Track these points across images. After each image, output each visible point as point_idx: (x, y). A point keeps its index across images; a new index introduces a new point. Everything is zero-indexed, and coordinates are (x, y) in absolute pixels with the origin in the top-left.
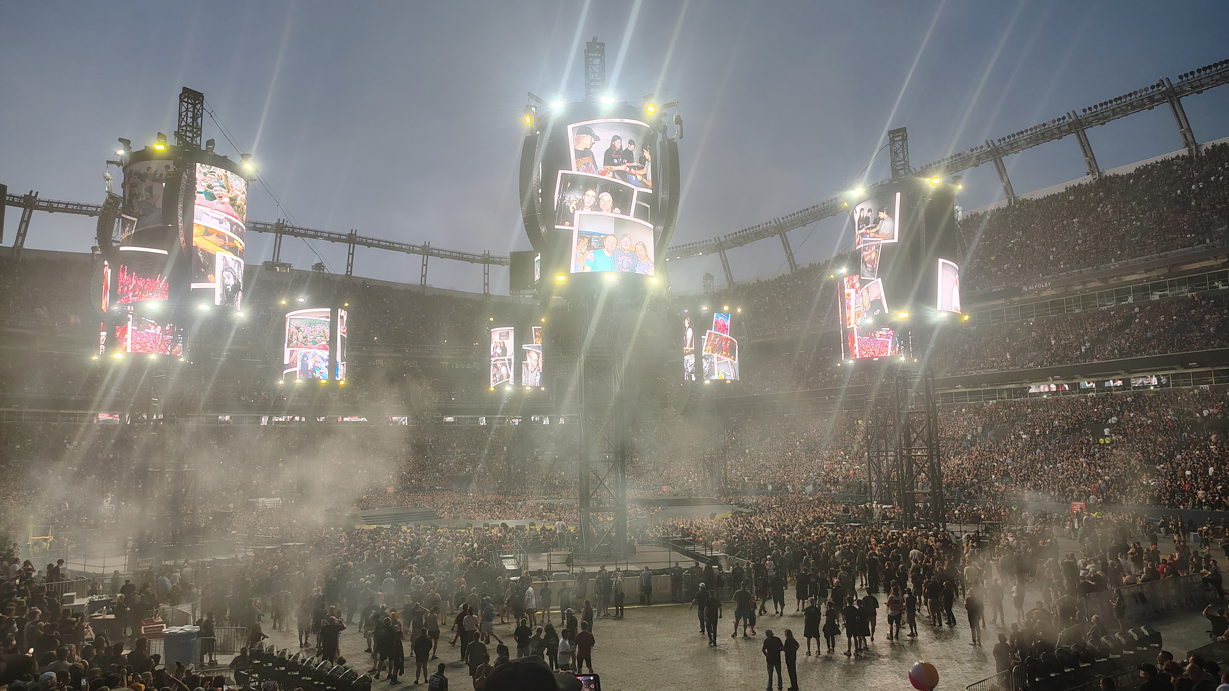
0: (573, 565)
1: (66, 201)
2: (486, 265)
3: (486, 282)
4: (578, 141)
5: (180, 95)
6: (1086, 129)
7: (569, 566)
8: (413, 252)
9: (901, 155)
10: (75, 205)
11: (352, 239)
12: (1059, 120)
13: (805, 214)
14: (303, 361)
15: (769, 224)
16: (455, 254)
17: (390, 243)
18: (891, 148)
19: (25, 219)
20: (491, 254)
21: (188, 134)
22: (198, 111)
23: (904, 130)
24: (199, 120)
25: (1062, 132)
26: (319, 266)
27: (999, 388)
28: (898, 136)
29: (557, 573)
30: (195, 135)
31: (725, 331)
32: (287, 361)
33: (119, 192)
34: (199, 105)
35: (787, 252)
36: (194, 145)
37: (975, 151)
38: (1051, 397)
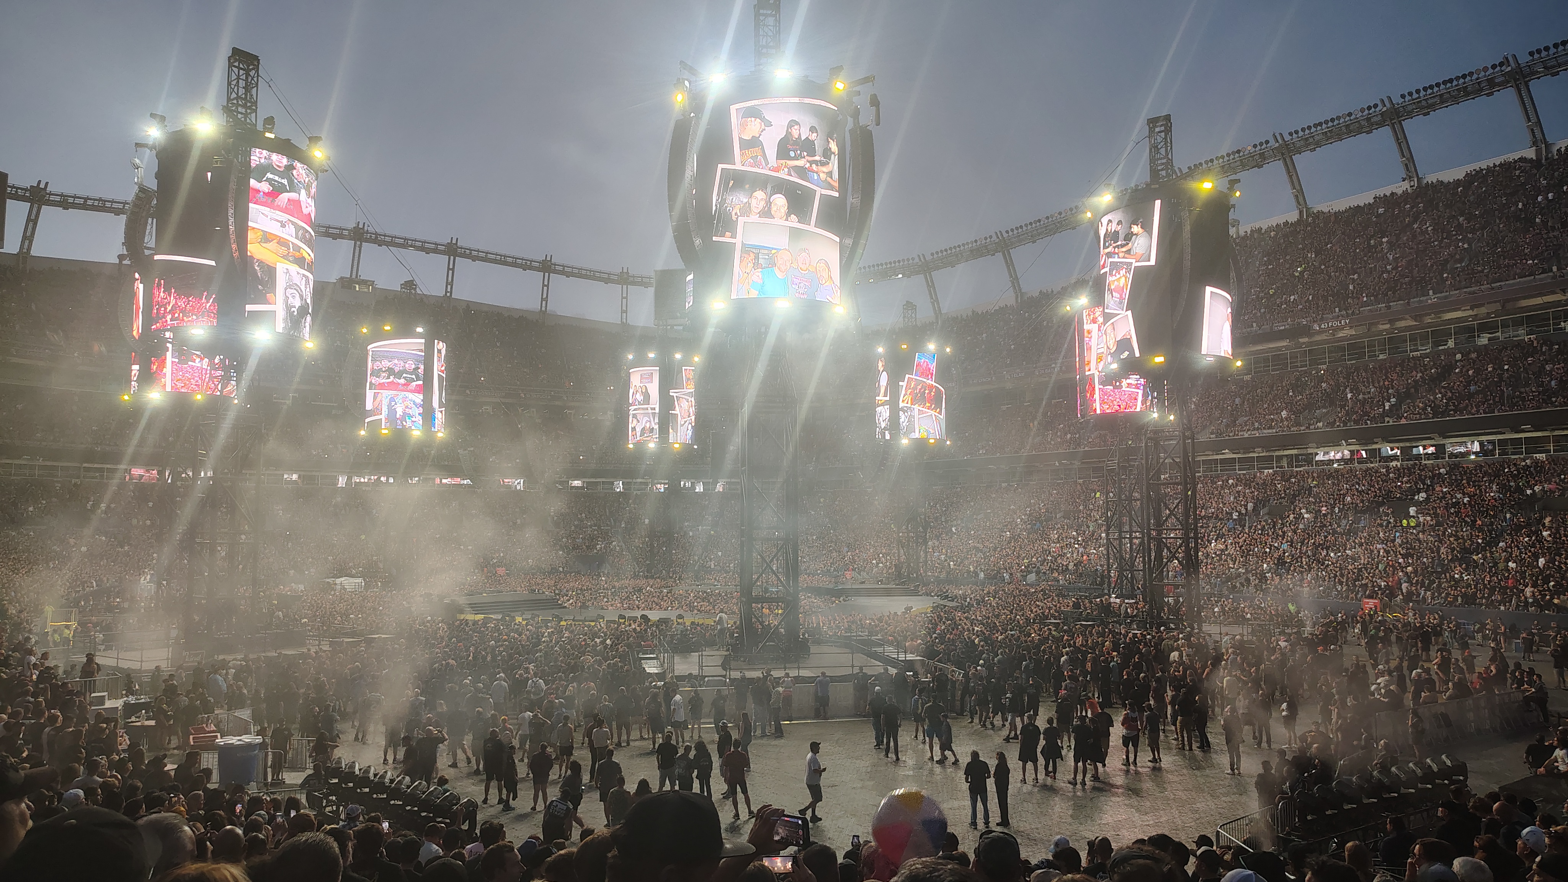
0: (730, 669)
1: (85, 194)
2: (625, 287)
3: (624, 308)
4: (743, 126)
5: (229, 58)
6: (1404, 120)
7: (725, 669)
8: (531, 268)
9: (1163, 151)
10: (97, 200)
11: (452, 250)
12: (1369, 108)
13: (1036, 227)
14: (389, 406)
15: (989, 239)
16: (584, 272)
17: (502, 256)
18: (1150, 142)
19: (33, 217)
20: (631, 273)
21: (240, 109)
22: (252, 79)
23: (1168, 118)
24: (254, 90)
25: (1373, 124)
26: (410, 285)
27: (1277, 453)
28: (1159, 126)
29: (711, 678)
30: (248, 111)
32: (369, 407)
33: (152, 184)
34: (254, 71)
35: (1011, 276)
36: (250, 124)
37: (1259, 147)
38: (1342, 467)
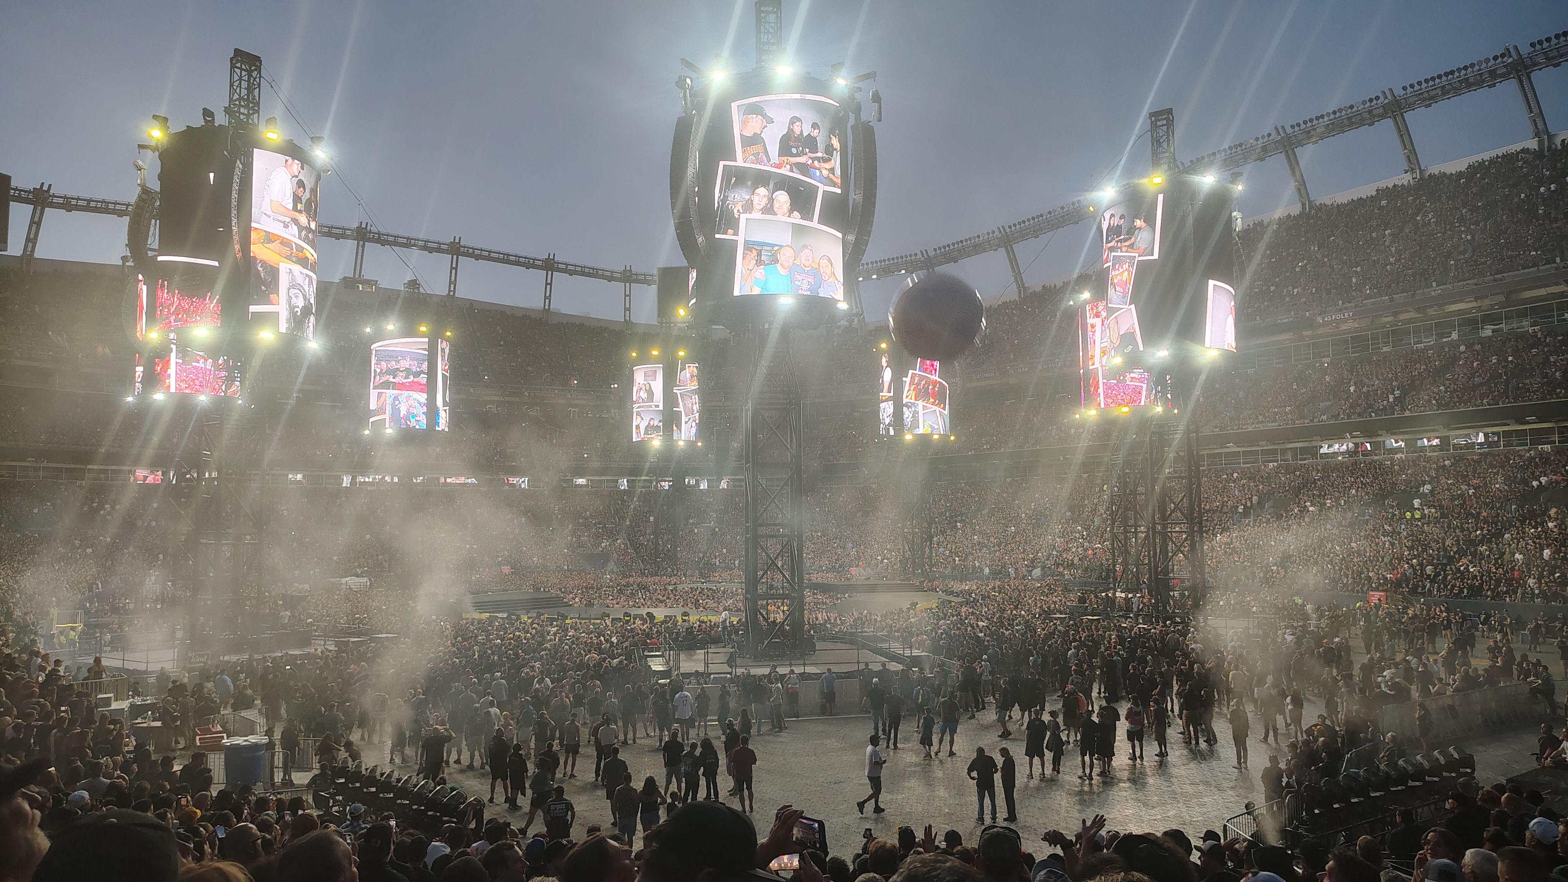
0: (736, 666)
1: (87, 196)
2: (628, 285)
3: (628, 306)
4: (744, 123)
5: (232, 59)
6: (1405, 112)
7: (730, 666)
8: (534, 266)
9: (1165, 145)
10: (99, 202)
11: (455, 249)
12: (1371, 100)
13: (1039, 221)
14: (393, 405)
15: (991, 235)
16: (587, 270)
17: (504, 254)
18: (1152, 136)
19: (36, 219)
20: (634, 271)
21: (242, 110)
22: (255, 80)
23: (1170, 111)
24: (256, 92)
25: (1375, 116)
26: (414, 284)
27: (1281, 447)
28: (1162, 119)
29: (716, 676)
30: (251, 112)
31: (933, 372)
32: (373, 406)
33: (155, 185)
34: (256, 72)
35: (1014, 270)
36: (251, 124)
37: (1261, 140)
38: (1347, 459)
